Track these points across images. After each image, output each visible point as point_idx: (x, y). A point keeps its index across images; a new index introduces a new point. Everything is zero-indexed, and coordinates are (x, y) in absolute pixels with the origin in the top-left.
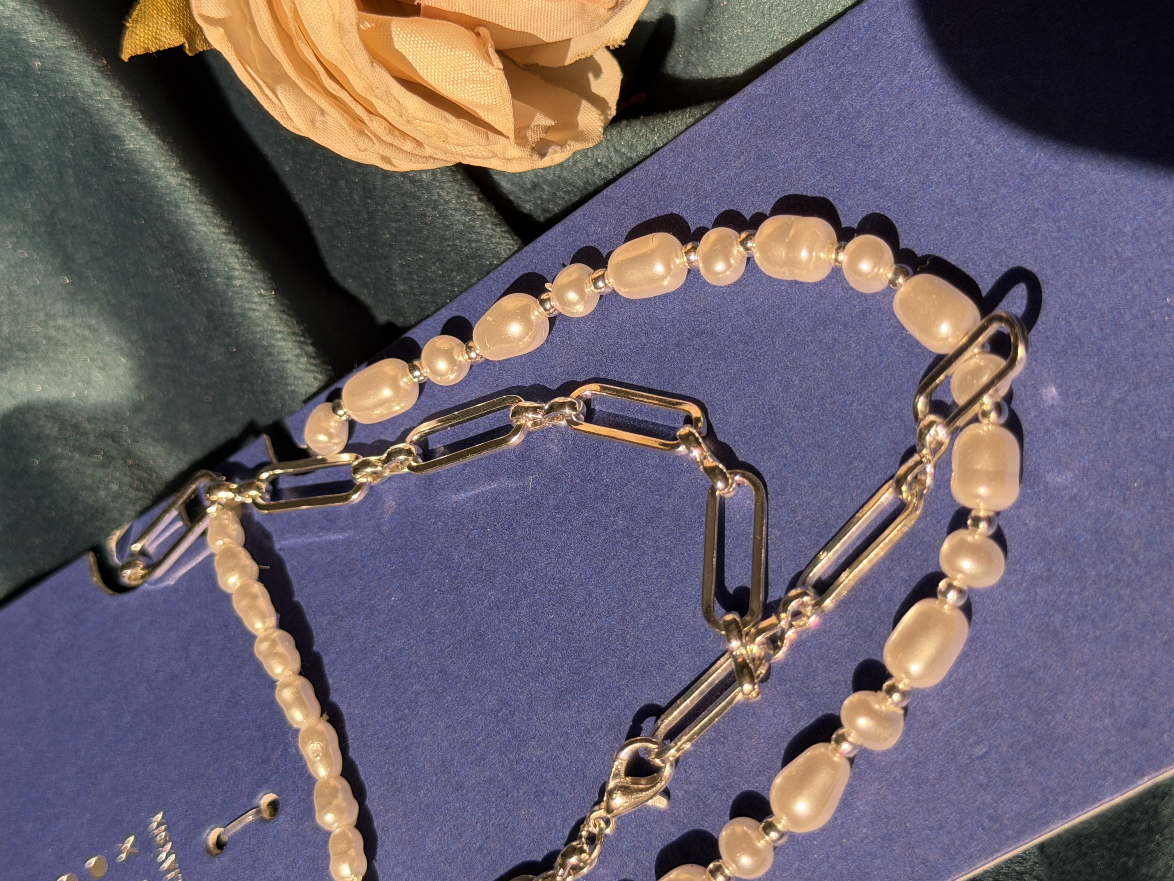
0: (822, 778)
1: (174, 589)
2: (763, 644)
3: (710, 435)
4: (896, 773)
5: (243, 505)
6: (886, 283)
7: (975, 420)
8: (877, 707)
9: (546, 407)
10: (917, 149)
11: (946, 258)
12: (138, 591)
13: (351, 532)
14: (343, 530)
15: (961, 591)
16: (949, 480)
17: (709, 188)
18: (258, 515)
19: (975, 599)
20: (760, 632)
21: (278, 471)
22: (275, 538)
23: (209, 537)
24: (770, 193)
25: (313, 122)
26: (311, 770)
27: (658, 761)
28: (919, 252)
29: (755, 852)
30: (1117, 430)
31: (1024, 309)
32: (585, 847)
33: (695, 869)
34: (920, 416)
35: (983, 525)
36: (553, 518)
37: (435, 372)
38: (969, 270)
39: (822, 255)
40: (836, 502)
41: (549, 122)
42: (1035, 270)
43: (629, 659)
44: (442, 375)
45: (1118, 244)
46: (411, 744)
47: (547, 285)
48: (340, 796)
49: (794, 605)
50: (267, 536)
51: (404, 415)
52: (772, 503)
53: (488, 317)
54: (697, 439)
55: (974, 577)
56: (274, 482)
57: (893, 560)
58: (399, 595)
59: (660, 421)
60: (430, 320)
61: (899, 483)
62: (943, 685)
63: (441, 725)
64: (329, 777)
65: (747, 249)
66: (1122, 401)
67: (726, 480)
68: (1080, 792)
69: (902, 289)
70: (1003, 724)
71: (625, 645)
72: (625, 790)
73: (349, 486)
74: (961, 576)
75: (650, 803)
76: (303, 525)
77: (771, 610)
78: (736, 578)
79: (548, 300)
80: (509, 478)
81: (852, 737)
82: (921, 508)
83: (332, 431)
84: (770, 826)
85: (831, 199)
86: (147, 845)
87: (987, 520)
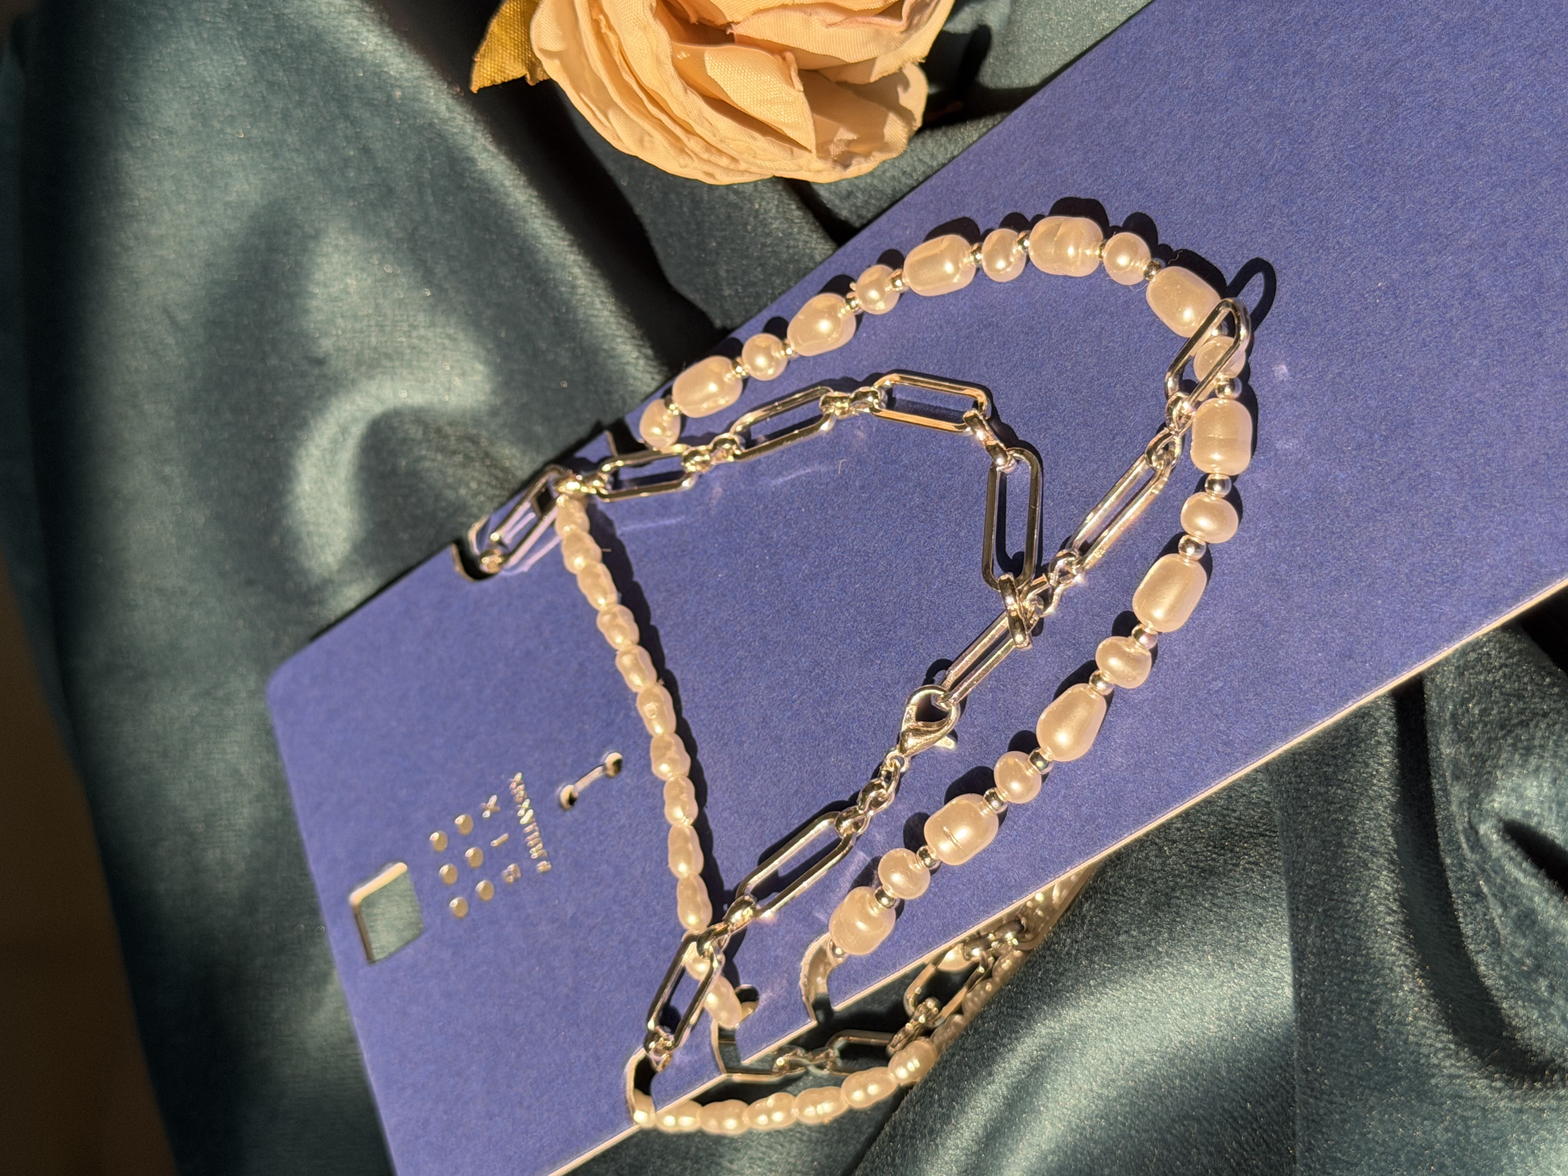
0: (1080, 713)
1: (526, 575)
2: (1032, 600)
3: (994, 417)
4: (1146, 709)
5: (589, 496)
6: (1141, 275)
7: (1212, 394)
8: (1127, 649)
9: (852, 395)
10: (1175, 153)
11: (1196, 251)
12: (496, 578)
13: (683, 517)
14: (676, 515)
15: (1198, 546)
16: (1192, 451)
17: (996, 193)
18: (602, 504)
19: (1214, 554)
20: (1032, 589)
21: (620, 463)
22: (616, 524)
23: (557, 525)
24: (1049, 197)
25: (641, 141)
26: (648, 728)
27: (944, 706)
28: (1174, 247)
29: (1024, 779)
30: (1335, 401)
31: (1261, 295)
32: (883, 783)
33: (975, 796)
34: (1170, 393)
35: (1217, 488)
36: (859, 497)
37: (755, 368)
38: (1216, 262)
39: (1088, 252)
40: (1101, 474)
41: (851, 136)
42: (1271, 260)
43: (924, 620)
44: (761, 370)
45: (1340, 235)
46: (736, 704)
47: (852, 286)
48: (674, 748)
49: (1061, 565)
50: (610, 523)
51: (729, 409)
52: (1047, 477)
53: (800, 316)
54: (981, 421)
55: (1209, 533)
56: (615, 473)
57: (1147, 523)
58: (725, 572)
59: (952, 407)
60: (753, 320)
61: (1150, 453)
62: (1186, 629)
63: (763, 686)
64: (665, 732)
65: (1024, 247)
66: (1339, 374)
67: (1005, 456)
68: (1297, 717)
69: (1154, 280)
70: (1236, 661)
71: (921, 608)
72: (917, 732)
73: (680, 475)
74: (1198, 533)
75: (938, 744)
76: (642, 512)
77: (1042, 570)
78: (1015, 544)
79: (854, 299)
80: (821, 463)
81: (1107, 678)
82: (1167, 475)
83: (665, 424)
84: (1037, 757)
85: (1100, 201)
86: (508, 803)
87: (1223, 483)
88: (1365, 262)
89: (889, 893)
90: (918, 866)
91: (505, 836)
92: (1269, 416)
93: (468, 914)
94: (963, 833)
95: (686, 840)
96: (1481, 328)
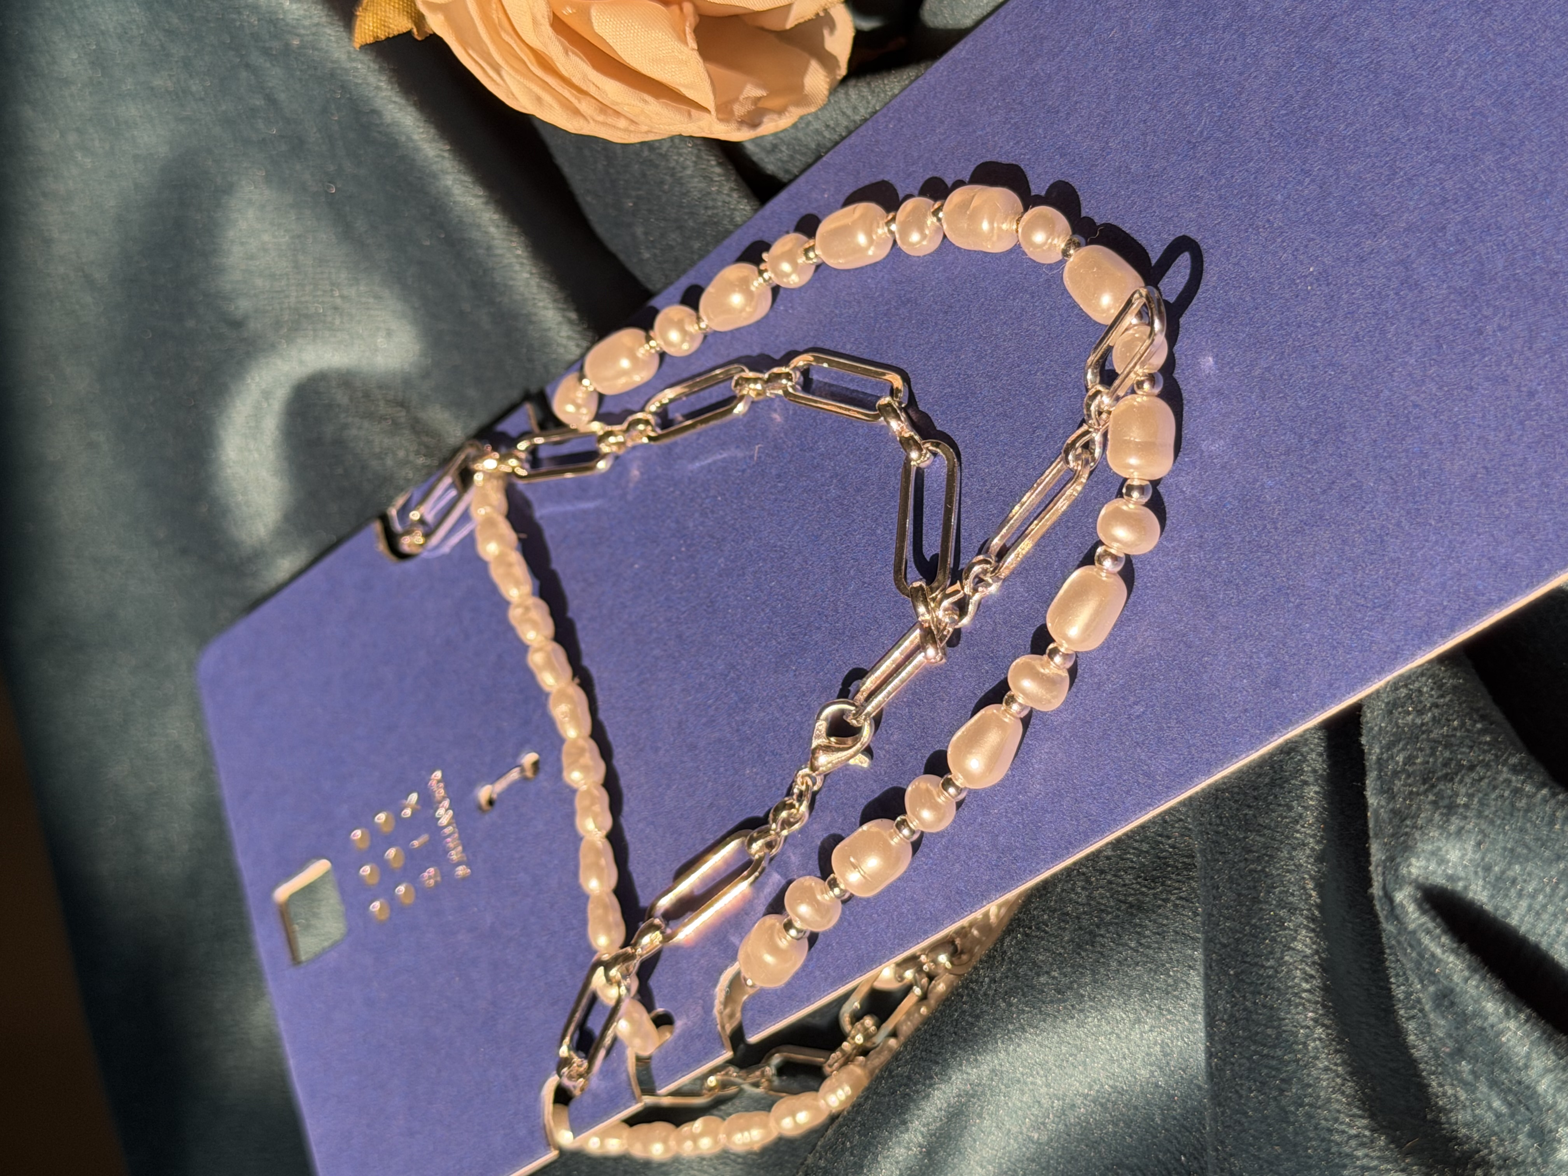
0: (993, 738)
1: (448, 557)
2: (946, 610)
3: (911, 404)
4: (1065, 732)
6: (1059, 254)
8: (1041, 669)
9: (766, 376)
10: (1099, 114)
11: (1120, 226)
13: (601, 501)
14: (593, 499)
15: (1115, 558)
17: (916, 154)
18: (521, 484)
19: (1137, 565)
20: (946, 597)
21: (539, 440)
22: (535, 506)
23: (473, 508)
24: (969, 160)
26: (562, 732)
27: (856, 722)
28: (1098, 221)
29: (935, 807)
30: (1263, 399)
31: (1187, 278)
32: (796, 803)
33: (886, 822)
35: (1135, 494)
36: (775, 486)
37: (668, 343)
38: (1142, 237)
39: (1005, 226)
42: (1198, 238)
43: (840, 624)
44: (675, 346)
45: (1271, 212)
47: (765, 256)
48: (587, 755)
49: (975, 572)
50: (527, 504)
51: (647, 385)
52: (966, 472)
53: (714, 286)
54: (894, 411)
55: (1127, 545)
56: (533, 451)
58: (641, 562)
59: (869, 391)
61: (1067, 453)
62: (1106, 646)
64: (578, 737)
65: (939, 219)
66: (1268, 369)
67: (920, 449)
68: (1221, 748)
69: (1071, 259)
70: (1158, 685)
71: (837, 611)
72: (827, 749)
73: (594, 456)
74: (1116, 545)
75: (852, 762)
76: (559, 494)
77: (957, 575)
78: (931, 547)
79: (766, 270)
80: (737, 447)
81: (1020, 699)
82: (1086, 476)
83: (580, 401)
84: (949, 782)
85: (1022, 167)
86: (428, 802)
87: (1142, 489)
88: (1296, 243)
89: (798, 924)
90: (828, 897)
91: (424, 838)
92: (1196, 414)
93: (390, 918)
94: (872, 863)
95: (598, 853)
96: (1418, 322)
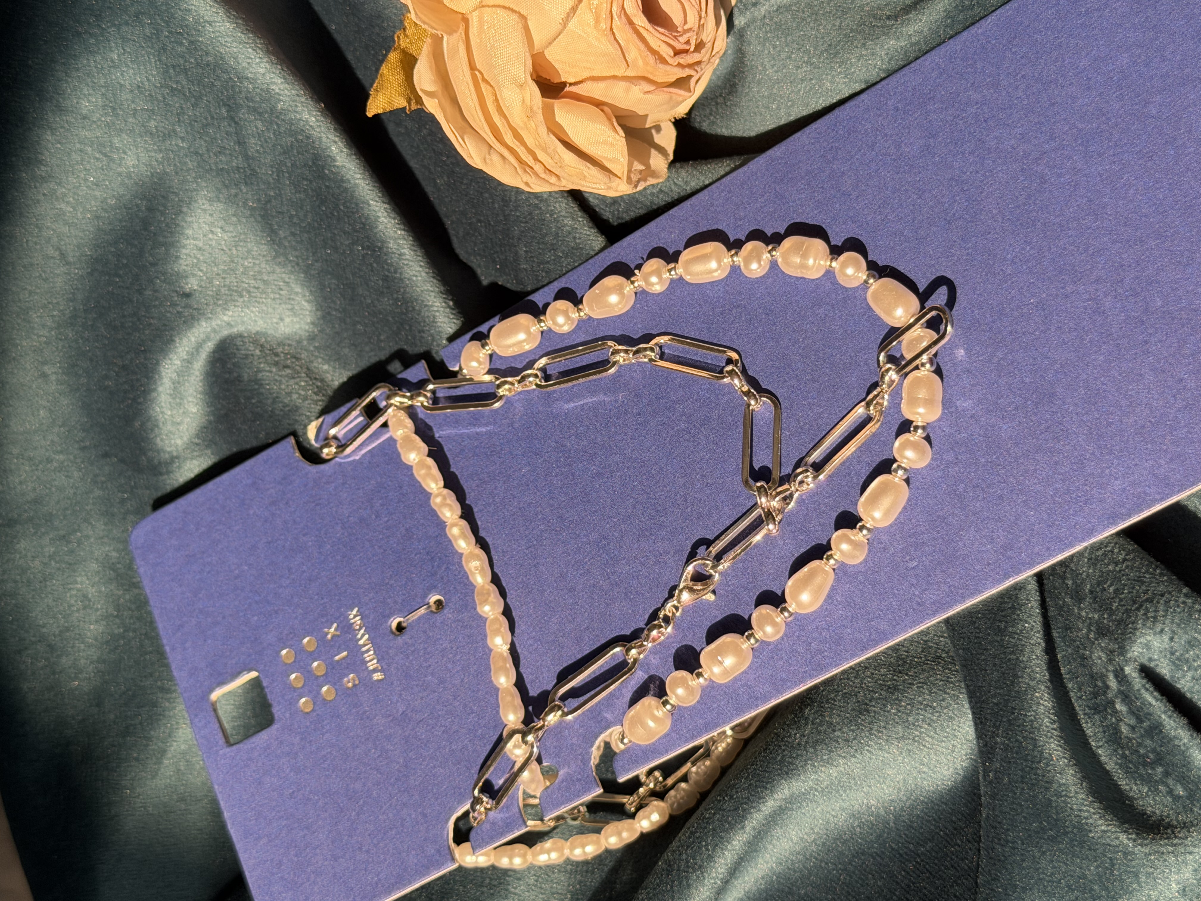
0: (818, 580)
1: (360, 462)
2: (780, 501)
6: (862, 281)
7: (917, 368)
8: (853, 538)
9: (634, 349)
10: (880, 199)
11: (897, 267)
13: (492, 427)
14: (486, 425)
15: (905, 470)
16: (900, 404)
19: (913, 475)
22: (435, 429)
23: (390, 425)
24: (784, 220)
26: (472, 580)
27: (711, 571)
30: (1000, 376)
31: (945, 301)
32: (663, 624)
33: (736, 636)
34: (881, 364)
35: (920, 431)
36: (636, 421)
37: (554, 324)
38: (911, 275)
39: (822, 263)
40: (826, 415)
41: (639, 167)
42: (952, 278)
46: (538, 564)
47: (636, 272)
48: (492, 595)
49: (800, 478)
51: (532, 351)
53: (593, 293)
54: (737, 373)
55: (914, 461)
56: (434, 392)
57: (861, 451)
58: (528, 468)
60: (546, 289)
62: (892, 525)
64: (484, 582)
65: (772, 256)
66: (1003, 359)
68: (971, 587)
69: (873, 287)
70: (927, 549)
72: (691, 590)
73: (494, 397)
74: (905, 461)
75: (704, 598)
78: (761, 459)
79: (636, 281)
80: (605, 394)
81: (837, 556)
83: (480, 360)
84: (784, 609)
85: (823, 226)
86: (347, 628)
87: (924, 428)
88: (1021, 285)
89: (673, 702)
90: (696, 683)
91: (345, 654)
92: (952, 383)
93: (313, 710)
94: (729, 661)
95: (505, 660)
